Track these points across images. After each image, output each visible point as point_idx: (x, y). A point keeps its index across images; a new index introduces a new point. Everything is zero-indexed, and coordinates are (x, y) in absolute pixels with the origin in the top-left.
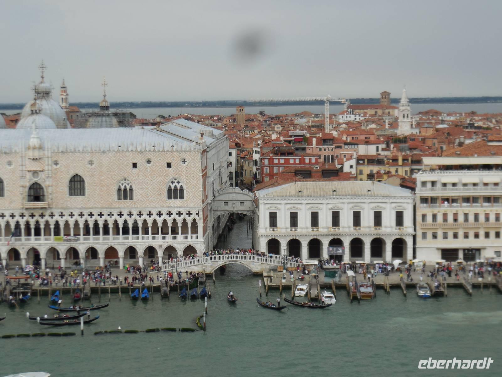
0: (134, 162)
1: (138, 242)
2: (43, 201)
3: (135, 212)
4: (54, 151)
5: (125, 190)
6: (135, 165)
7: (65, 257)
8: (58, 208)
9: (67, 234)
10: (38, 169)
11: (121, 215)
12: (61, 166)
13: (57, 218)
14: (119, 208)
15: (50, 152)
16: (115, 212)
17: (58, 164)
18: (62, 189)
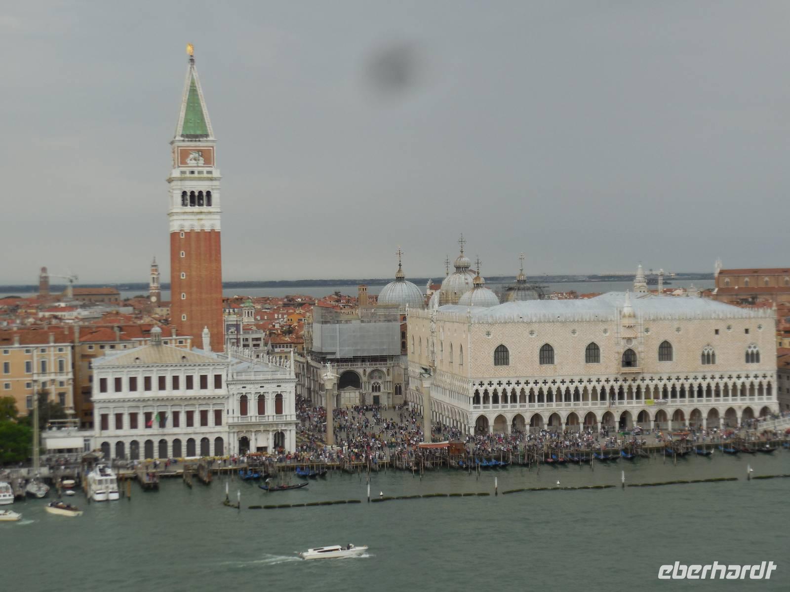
0: (717, 329)
1: (720, 404)
2: (634, 366)
3: (717, 376)
4: (646, 319)
5: (708, 355)
6: (717, 332)
7: (654, 419)
8: (650, 373)
9: (656, 397)
10: (631, 336)
11: (704, 378)
12: (652, 333)
13: (647, 382)
14: (704, 372)
15: (642, 320)
16: (700, 376)
17: (649, 331)
18: (653, 355)
